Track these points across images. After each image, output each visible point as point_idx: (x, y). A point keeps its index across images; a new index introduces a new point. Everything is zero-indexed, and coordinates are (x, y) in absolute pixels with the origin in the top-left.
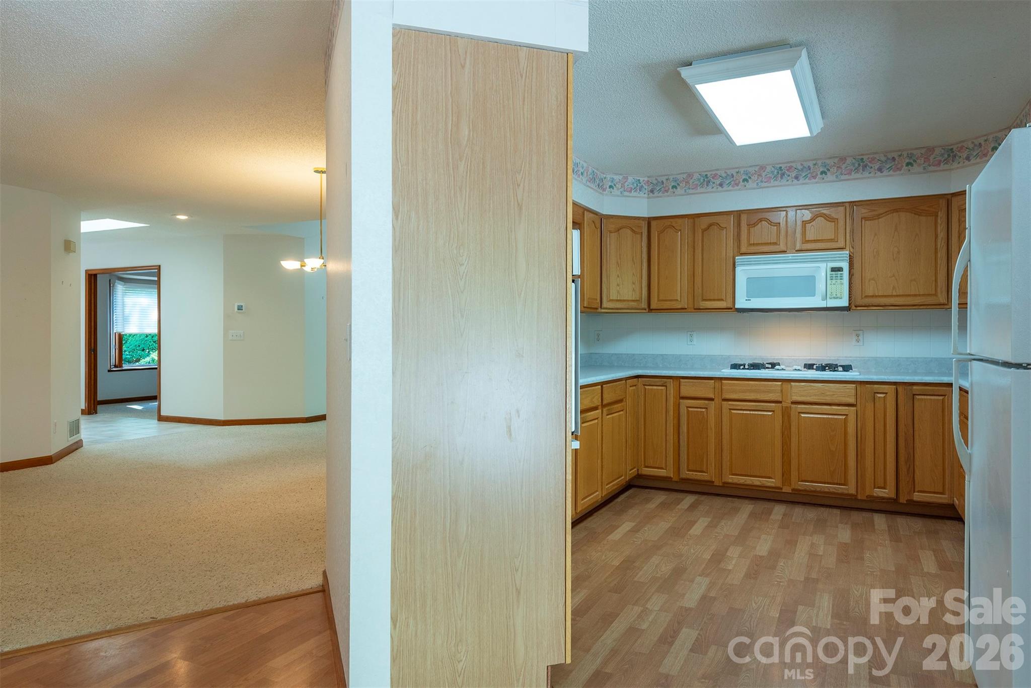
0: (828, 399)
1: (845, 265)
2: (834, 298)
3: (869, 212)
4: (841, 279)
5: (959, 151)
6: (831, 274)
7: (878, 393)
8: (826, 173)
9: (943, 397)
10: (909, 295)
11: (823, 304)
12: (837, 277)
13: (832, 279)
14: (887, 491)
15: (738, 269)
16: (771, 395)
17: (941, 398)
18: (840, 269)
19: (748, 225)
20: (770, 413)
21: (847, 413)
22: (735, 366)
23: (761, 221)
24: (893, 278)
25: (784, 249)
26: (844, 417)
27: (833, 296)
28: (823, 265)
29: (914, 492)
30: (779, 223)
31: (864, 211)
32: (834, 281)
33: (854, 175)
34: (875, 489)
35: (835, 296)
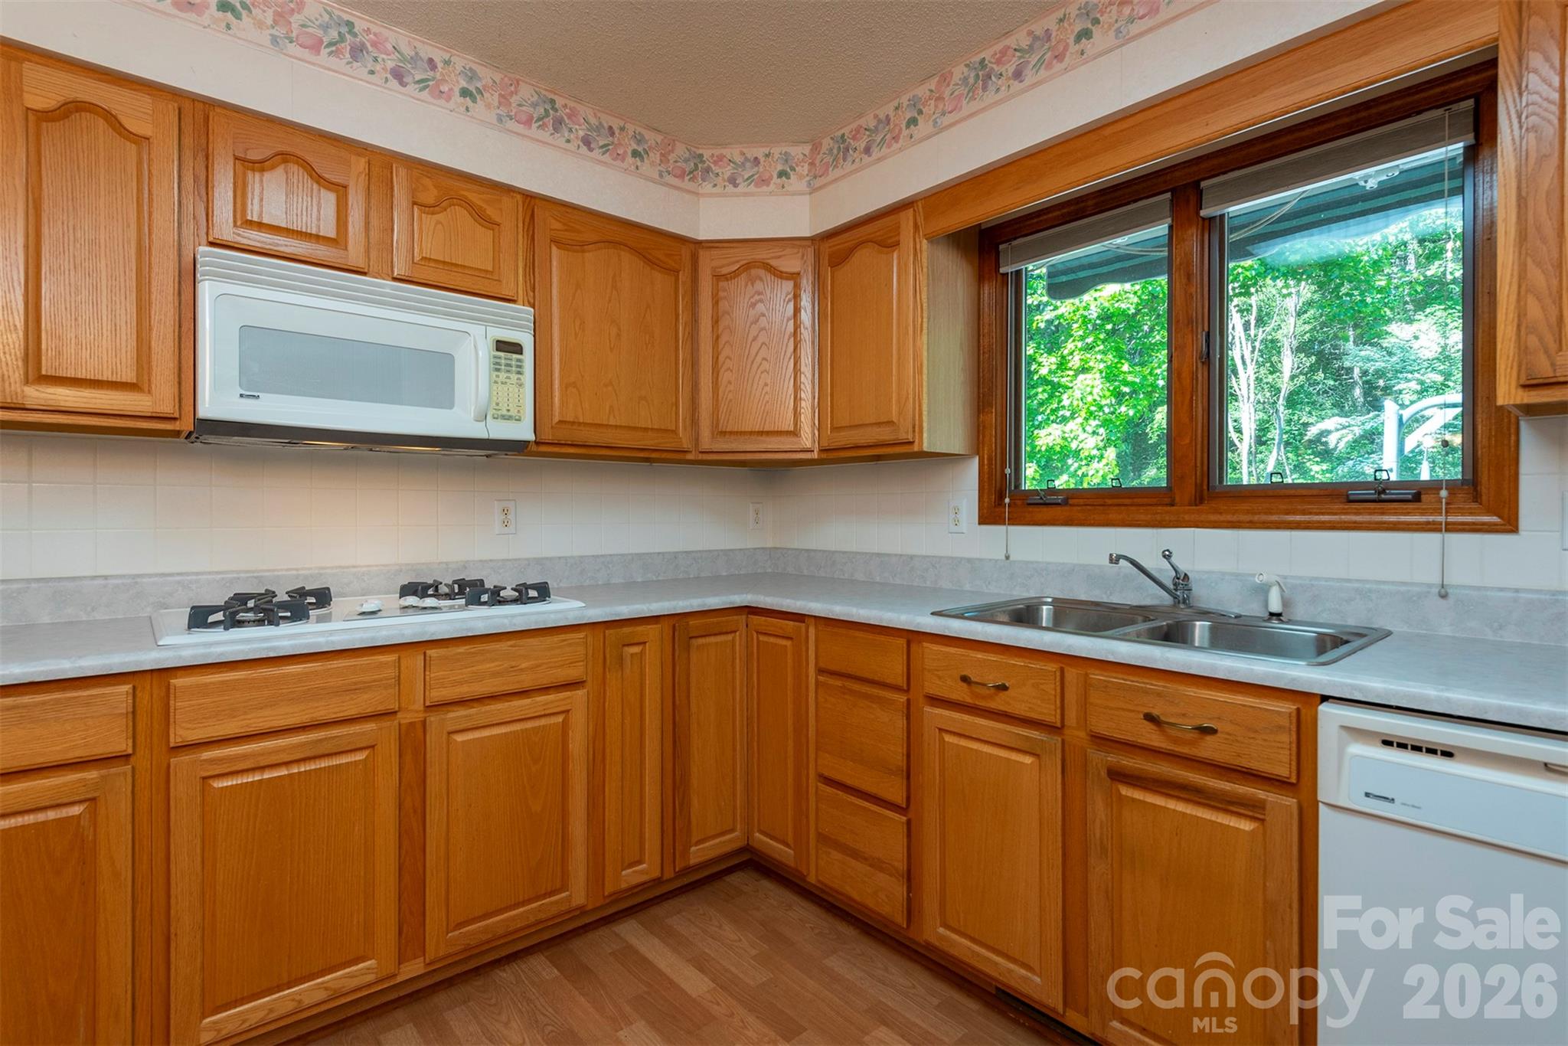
0: (527, 681)
1: (526, 339)
2: (504, 417)
3: (566, 230)
4: (519, 373)
5: (715, 163)
6: (495, 357)
7: (628, 645)
8: (476, 98)
9: (733, 635)
10: (635, 429)
11: (478, 431)
12: (508, 365)
13: (498, 370)
14: (644, 865)
15: (207, 291)
16: (366, 696)
17: (730, 637)
18: (516, 348)
19: (236, 158)
20: (360, 756)
21: (568, 707)
22: (199, 618)
23: (285, 161)
24: (610, 388)
25: (361, 263)
26: (560, 719)
27: (499, 413)
28: (477, 330)
29: (690, 847)
30: (345, 187)
31: (556, 225)
32: (503, 375)
33: (534, 131)
34: (624, 873)
35: (505, 412)
